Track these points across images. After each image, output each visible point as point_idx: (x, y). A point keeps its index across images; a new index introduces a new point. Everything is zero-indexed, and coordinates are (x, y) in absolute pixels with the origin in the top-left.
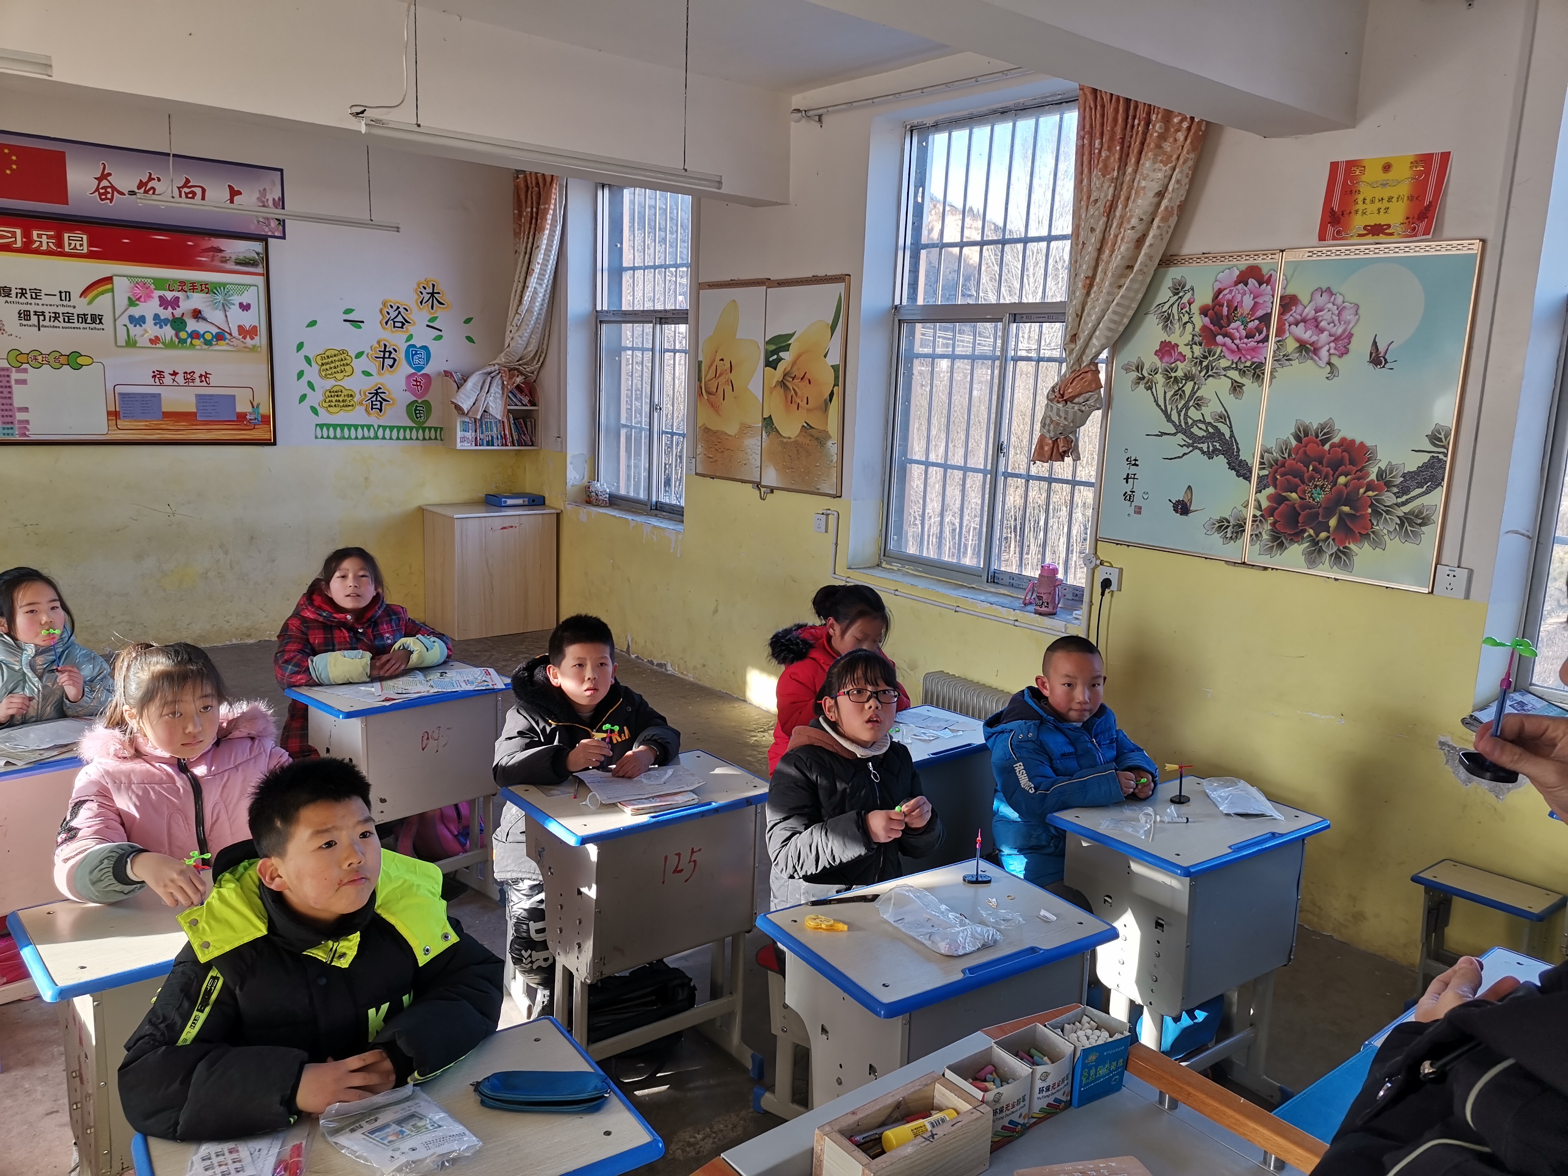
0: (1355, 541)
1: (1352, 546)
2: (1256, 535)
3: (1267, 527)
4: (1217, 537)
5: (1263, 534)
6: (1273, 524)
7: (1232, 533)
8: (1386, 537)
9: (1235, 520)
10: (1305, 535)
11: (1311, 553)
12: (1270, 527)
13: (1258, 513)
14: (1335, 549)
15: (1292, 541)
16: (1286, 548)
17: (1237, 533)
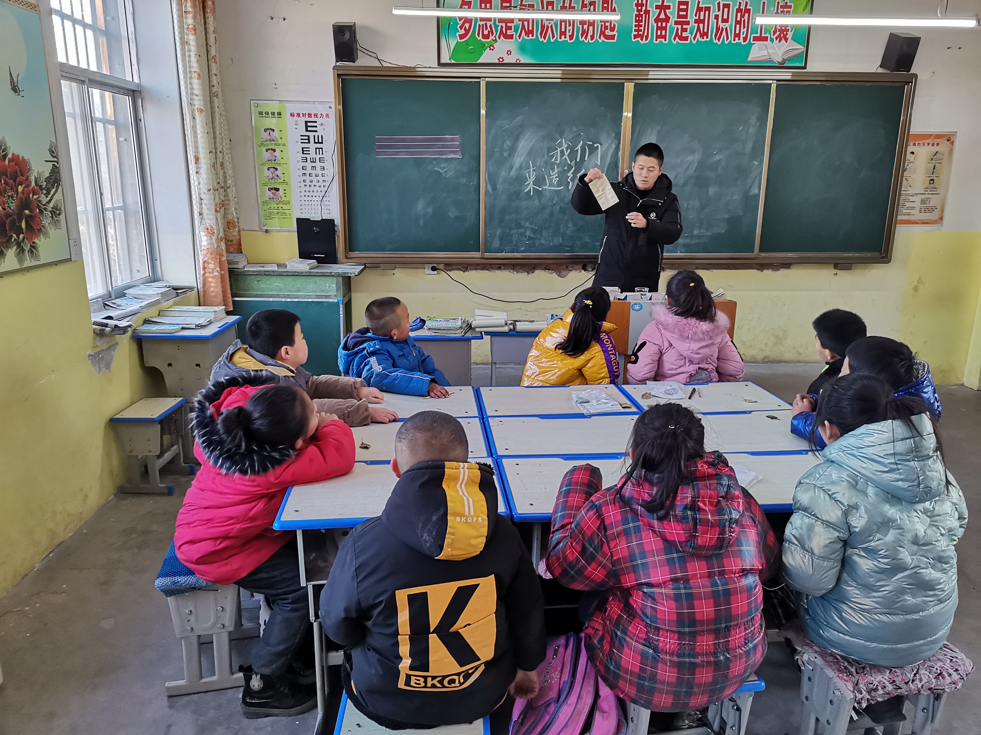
1: (36, 240)
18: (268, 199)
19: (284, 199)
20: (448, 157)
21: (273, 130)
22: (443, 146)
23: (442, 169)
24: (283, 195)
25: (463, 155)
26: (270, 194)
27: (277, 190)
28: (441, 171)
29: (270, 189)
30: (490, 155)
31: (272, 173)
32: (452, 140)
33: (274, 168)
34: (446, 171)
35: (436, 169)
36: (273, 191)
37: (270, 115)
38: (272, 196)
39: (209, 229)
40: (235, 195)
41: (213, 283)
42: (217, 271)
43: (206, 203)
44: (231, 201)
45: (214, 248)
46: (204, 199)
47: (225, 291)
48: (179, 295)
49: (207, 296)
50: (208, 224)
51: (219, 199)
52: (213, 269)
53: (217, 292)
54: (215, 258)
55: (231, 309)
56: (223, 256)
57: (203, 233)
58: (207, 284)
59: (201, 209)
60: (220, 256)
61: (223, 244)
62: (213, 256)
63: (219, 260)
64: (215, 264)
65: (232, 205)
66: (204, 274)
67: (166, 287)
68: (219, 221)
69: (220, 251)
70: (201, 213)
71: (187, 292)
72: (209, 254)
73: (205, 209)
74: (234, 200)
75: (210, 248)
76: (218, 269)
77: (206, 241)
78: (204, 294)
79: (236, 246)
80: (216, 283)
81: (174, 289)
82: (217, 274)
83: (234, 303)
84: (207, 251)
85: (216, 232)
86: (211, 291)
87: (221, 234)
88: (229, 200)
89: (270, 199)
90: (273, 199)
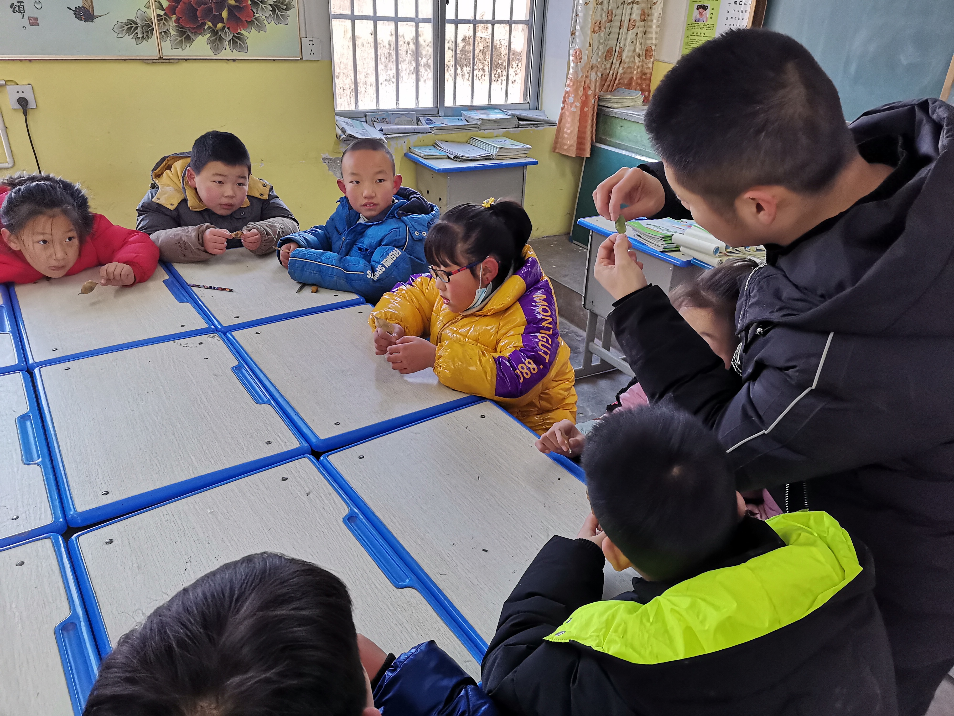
0: (245, 27)
1: (243, 32)
2: (165, 32)
3: (172, 24)
4: (129, 39)
5: (171, 30)
6: (177, 21)
7: (143, 33)
8: (265, 22)
9: (142, 20)
10: (206, 28)
11: (213, 42)
12: (175, 24)
13: (162, 13)
14: (231, 36)
15: (197, 34)
16: (193, 40)
17: (147, 32)
18: (693, 21)
19: (710, 21)
24: (709, 16)
26: (696, 13)
27: (705, 8)
29: (699, 7)
36: (701, 10)
38: (698, 16)
39: (578, 53)
40: (660, 14)
41: (569, 120)
42: (576, 107)
43: (581, 20)
44: (655, 21)
45: (577, 77)
46: (580, 14)
47: (585, 133)
48: (520, 126)
49: (561, 135)
50: (577, 48)
51: (601, 16)
52: (572, 104)
53: (571, 132)
54: (576, 91)
55: (588, 156)
56: (590, 89)
57: (571, 58)
58: (563, 121)
59: (575, 27)
60: (586, 88)
61: (594, 74)
62: (575, 87)
63: (581, 94)
64: (575, 97)
65: (654, 27)
66: (563, 109)
67: (513, 115)
68: (595, 44)
69: (588, 82)
70: (574, 32)
71: (538, 125)
72: (572, 84)
73: (578, 27)
74: (658, 21)
75: (574, 77)
76: (578, 104)
77: (573, 68)
78: (559, 131)
79: (648, 82)
80: (573, 120)
81: (520, 119)
82: (575, 110)
83: (593, 149)
84: (571, 80)
85: (585, 58)
86: (565, 129)
87: (594, 62)
88: (652, 21)
89: (695, 21)
90: (698, 21)
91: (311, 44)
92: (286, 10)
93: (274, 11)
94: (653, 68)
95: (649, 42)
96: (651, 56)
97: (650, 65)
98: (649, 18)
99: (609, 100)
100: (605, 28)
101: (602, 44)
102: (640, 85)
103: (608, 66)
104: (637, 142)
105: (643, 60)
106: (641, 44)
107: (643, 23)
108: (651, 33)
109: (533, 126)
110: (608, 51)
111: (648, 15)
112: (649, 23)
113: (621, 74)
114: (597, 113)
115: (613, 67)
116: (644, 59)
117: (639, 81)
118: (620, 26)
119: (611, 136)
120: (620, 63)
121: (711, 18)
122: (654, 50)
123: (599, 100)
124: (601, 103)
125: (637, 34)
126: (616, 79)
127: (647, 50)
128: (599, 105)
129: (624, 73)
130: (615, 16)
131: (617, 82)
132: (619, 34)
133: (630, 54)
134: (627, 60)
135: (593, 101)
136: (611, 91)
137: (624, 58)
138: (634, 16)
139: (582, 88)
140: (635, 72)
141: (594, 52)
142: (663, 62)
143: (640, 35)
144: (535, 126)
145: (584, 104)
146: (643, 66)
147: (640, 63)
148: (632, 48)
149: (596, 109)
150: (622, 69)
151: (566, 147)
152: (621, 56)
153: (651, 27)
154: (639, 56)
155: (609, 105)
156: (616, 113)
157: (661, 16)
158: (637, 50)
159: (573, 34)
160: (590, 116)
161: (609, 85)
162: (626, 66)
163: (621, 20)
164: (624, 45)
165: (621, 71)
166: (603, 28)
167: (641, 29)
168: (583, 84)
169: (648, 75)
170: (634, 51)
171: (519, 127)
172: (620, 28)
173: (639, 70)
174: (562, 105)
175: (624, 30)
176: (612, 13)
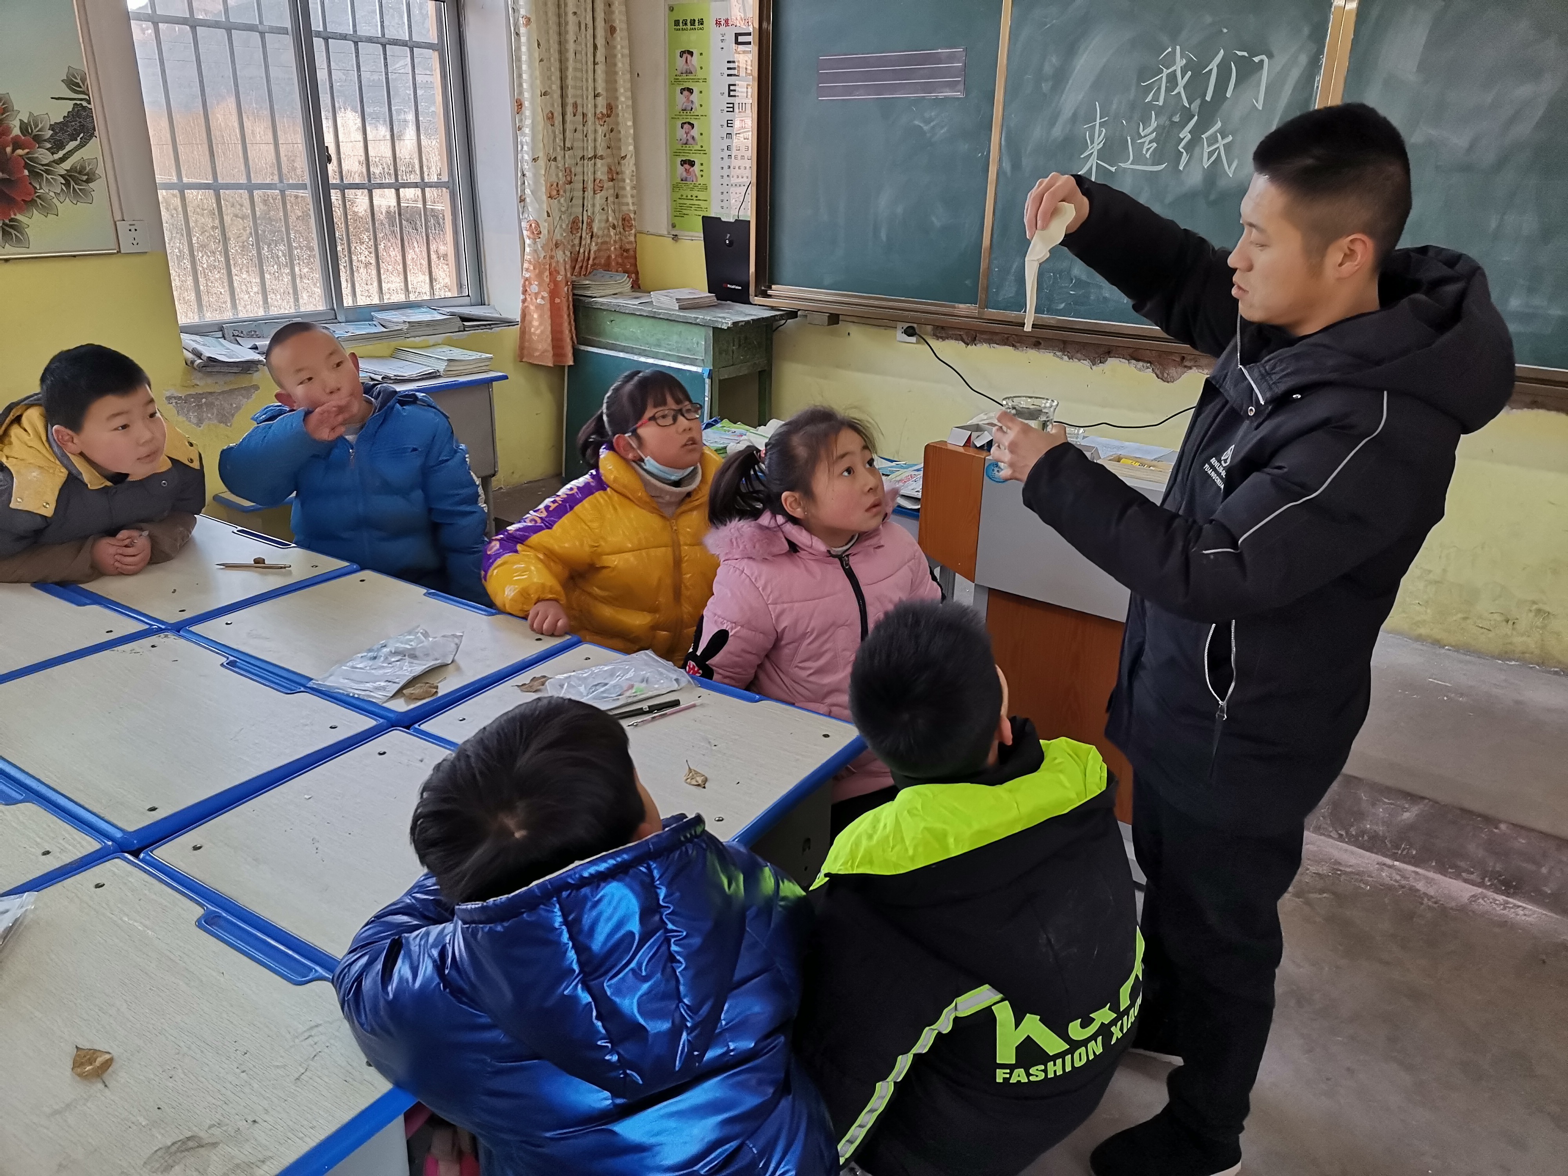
0: (21, 211)
1: (19, 217)
8: (55, 200)
18: (679, 180)
19: (701, 181)
20: (941, 95)
21: (691, 53)
22: (933, 73)
23: (927, 122)
24: (698, 174)
25: (967, 90)
26: (680, 170)
27: (692, 163)
28: (926, 128)
29: (683, 162)
30: (1012, 92)
31: (687, 133)
32: (951, 58)
33: (689, 123)
34: (933, 127)
35: (916, 123)
36: (687, 166)
37: (689, 26)
38: (684, 174)
39: (533, 225)
40: (633, 171)
41: (535, 316)
42: (543, 298)
43: (531, 182)
44: (628, 181)
45: (539, 258)
46: (527, 174)
47: (561, 332)
48: (467, 329)
49: (527, 337)
50: (531, 218)
51: (557, 175)
52: (536, 294)
53: (542, 332)
54: (540, 276)
55: (571, 363)
56: (559, 273)
57: (525, 233)
58: (527, 318)
59: (523, 191)
60: (553, 273)
61: (561, 253)
62: (537, 271)
63: (547, 280)
64: (539, 285)
65: (628, 188)
66: (524, 301)
67: (453, 314)
68: (556, 214)
69: (554, 265)
70: (522, 198)
71: (492, 326)
72: (532, 268)
73: (528, 191)
74: (631, 181)
75: (534, 258)
76: (545, 294)
77: (529, 245)
78: (523, 333)
79: (632, 261)
80: (541, 316)
81: (464, 319)
82: (543, 302)
83: (576, 353)
84: (530, 262)
85: (545, 232)
86: (533, 330)
87: (558, 236)
88: (624, 181)
89: (682, 180)
90: (686, 180)
91: (133, 230)
92: (88, 181)
93: (67, 184)
94: (636, 242)
95: (625, 208)
96: (631, 227)
97: (632, 239)
98: (620, 176)
99: (587, 287)
100: (565, 192)
101: (564, 213)
102: (622, 265)
103: (577, 242)
104: (637, 339)
105: (620, 233)
106: (614, 211)
107: (611, 183)
108: (625, 196)
109: (484, 327)
110: (574, 222)
111: (617, 173)
112: (621, 184)
113: (595, 252)
114: (574, 306)
115: (583, 243)
116: (622, 230)
117: (620, 260)
118: (584, 188)
119: (599, 334)
120: (592, 237)
121: (702, 176)
122: (634, 219)
123: (574, 288)
124: (576, 292)
125: (607, 198)
126: (589, 259)
127: (624, 220)
128: (574, 295)
129: (599, 250)
130: (575, 175)
131: (591, 262)
132: (584, 198)
133: (603, 225)
134: (600, 233)
135: (566, 289)
136: (585, 275)
137: (595, 230)
138: (599, 175)
139: (547, 273)
140: (612, 248)
141: (555, 224)
142: (648, 233)
143: (610, 199)
144: (488, 327)
145: (553, 294)
146: (621, 240)
147: (617, 237)
148: (605, 217)
149: (571, 299)
150: (596, 245)
151: (537, 354)
152: (591, 228)
153: (624, 188)
154: (614, 227)
155: (588, 293)
156: (602, 304)
157: (635, 174)
158: (610, 219)
159: (522, 200)
160: (565, 309)
161: (581, 267)
162: (599, 241)
163: (584, 181)
164: (593, 213)
165: (594, 248)
166: (561, 192)
167: (611, 191)
168: (548, 266)
169: (631, 253)
170: (607, 220)
171: (465, 330)
172: (584, 191)
173: (617, 246)
174: (522, 297)
175: (589, 193)
176: (571, 171)
